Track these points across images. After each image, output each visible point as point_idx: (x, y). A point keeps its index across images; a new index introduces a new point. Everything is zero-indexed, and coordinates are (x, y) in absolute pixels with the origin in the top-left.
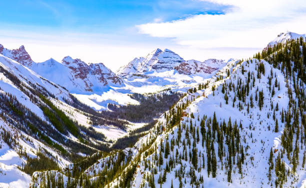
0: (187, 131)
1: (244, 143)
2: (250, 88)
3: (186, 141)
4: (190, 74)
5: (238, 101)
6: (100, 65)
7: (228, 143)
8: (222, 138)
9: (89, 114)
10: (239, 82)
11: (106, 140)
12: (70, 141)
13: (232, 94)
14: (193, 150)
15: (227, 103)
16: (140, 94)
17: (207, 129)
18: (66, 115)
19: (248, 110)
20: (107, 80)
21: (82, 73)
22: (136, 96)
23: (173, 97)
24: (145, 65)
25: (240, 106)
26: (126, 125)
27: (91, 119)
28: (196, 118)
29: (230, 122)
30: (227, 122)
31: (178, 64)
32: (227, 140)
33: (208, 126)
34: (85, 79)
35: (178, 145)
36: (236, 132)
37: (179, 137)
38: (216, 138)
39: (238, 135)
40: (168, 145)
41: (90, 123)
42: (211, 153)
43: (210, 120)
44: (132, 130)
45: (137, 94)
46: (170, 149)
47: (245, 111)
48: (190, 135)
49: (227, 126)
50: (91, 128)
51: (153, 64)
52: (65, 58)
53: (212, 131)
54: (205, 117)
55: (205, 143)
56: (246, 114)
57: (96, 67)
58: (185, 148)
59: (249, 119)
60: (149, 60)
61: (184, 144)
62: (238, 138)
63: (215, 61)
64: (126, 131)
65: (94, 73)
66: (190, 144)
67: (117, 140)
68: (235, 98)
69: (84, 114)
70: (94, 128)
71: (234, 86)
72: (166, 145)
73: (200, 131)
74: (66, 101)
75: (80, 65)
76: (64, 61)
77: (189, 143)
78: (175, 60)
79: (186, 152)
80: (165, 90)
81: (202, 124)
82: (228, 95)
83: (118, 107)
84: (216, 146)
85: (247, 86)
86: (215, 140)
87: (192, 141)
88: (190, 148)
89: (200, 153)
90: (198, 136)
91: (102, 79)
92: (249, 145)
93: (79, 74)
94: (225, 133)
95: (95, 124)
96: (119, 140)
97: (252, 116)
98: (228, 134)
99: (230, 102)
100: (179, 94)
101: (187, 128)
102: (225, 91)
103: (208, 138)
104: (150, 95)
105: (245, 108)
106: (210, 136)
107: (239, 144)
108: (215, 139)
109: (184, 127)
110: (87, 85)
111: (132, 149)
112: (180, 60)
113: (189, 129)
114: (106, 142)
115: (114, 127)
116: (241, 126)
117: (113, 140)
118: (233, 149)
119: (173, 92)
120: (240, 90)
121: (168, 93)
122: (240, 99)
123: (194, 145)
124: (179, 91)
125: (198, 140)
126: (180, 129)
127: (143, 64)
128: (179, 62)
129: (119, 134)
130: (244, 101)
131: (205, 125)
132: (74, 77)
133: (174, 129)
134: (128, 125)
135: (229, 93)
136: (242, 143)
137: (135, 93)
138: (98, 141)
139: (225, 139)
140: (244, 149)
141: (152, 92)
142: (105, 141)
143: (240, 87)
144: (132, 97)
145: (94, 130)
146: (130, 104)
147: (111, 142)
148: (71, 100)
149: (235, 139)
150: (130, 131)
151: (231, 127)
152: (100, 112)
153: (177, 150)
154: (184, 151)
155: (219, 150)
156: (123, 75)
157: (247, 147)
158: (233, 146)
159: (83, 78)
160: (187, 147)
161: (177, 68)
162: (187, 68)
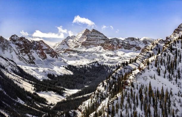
0: (129, 97)
1: (174, 107)
2: (177, 63)
3: (128, 105)
4: (113, 50)
5: (168, 73)
6: (41, 42)
7: (161, 107)
8: (157, 103)
9: (33, 82)
10: (169, 58)
11: (48, 103)
12: (19, 104)
13: (163, 68)
14: (134, 112)
15: (159, 75)
16: (73, 66)
17: (144, 95)
18: (15, 83)
19: (176, 80)
20: (46, 54)
21: (26, 48)
22: (70, 68)
23: (100, 68)
24: (76, 42)
25: (170, 77)
26: (63, 91)
27: (34, 86)
28: (135, 86)
29: (162, 90)
30: (160, 90)
31: (103, 42)
32: (161, 105)
33: (145, 93)
34: (29, 54)
35: (122, 108)
36: (168, 98)
37: (122, 102)
38: (152, 103)
39: (169, 100)
40: (114, 108)
41: (34, 90)
42: (148, 115)
43: (147, 88)
44: (69, 95)
45: (71, 65)
46: (115, 111)
47: (174, 81)
48: (131, 100)
49: (160, 93)
50: (35, 94)
51: (82, 42)
52: (12, 36)
53: (148, 97)
54: (142, 86)
55: (143, 107)
56: (175, 83)
57: (37, 44)
58: (127, 111)
59: (178, 88)
60: (79, 38)
61: (126, 108)
62: (170, 102)
63: (133, 39)
64: (63, 96)
65: (35, 49)
66: (131, 108)
67: (56, 103)
68: (166, 70)
69: (29, 82)
70: (37, 93)
71: (164, 62)
72: (112, 108)
73: (138, 97)
74: (14, 72)
75: (25, 42)
76: (11, 38)
77: (130, 106)
78: (100, 38)
79: (128, 114)
80: (93, 63)
81: (140, 91)
82: (160, 69)
83: (56, 76)
84: (152, 109)
85: (175, 61)
86: (151, 105)
87: (133, 105)
88: (131, 111)
89: (139, 114)
90: (137, 101)
91: (42, 53)
92: (178, 109)
93: (23, 50)
94: (159, 98)
95: (38, 91)
96: (58, 103)
97: (180, 85)
98: (161, 100)
99: (162, 74)
100: (105, 65)
101: (129, 95)
102: (158, 66)
103: (145, 102)
104: (81, 67)
105: (174, 79)
106: (147, 101)
107: (171, 108)
108: (150, 103)
109: (126, 94)
110: (30, 58)
111: (77, 111)
112: (104, 38)
113: (130, 96)
114: (48, 105)
115: (53, 93)
116: (171, 93)
117: (53, 103)
118: (166, 112)
119: (100, 64)
120: (169, 64)
121: (96, 65)
122: (169, 72)
123: (134, 108)
124: (104, 64)
125: (138, 104)
126: (123, 96)
127: (74, 41)
128: (104, 40)
129: (58, 98)
130: (172, 74)
131: (143, 92)
132: (20, 52)
133: (117, 95)
134: (65, 91)
135: (160, 67)
136: (172, 107)
137: (69, 65)
138: (41, 104)
139: (159, 104)
140: (175, 112)
141: (83, 64)
142: (46, 104)
143: (169, 62)
144: (66, 68)
145: (37, 95)
146: (65, 74)
147: (51, 105)
148: (18, 71)
149: (167, 104)
150: (67, 96)
151: (163, 94)
152: (41, 80)
153: (121, 112)
154: (126, 114)
155: (154, 112)
156: (58, 50)
157: (177, 110)
158: (166, 110)
159: (27, 53)
160: (129, 110)
161: (102, 45)
162: (110, 45)
